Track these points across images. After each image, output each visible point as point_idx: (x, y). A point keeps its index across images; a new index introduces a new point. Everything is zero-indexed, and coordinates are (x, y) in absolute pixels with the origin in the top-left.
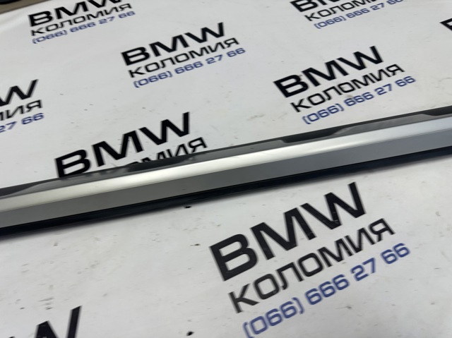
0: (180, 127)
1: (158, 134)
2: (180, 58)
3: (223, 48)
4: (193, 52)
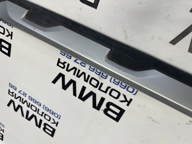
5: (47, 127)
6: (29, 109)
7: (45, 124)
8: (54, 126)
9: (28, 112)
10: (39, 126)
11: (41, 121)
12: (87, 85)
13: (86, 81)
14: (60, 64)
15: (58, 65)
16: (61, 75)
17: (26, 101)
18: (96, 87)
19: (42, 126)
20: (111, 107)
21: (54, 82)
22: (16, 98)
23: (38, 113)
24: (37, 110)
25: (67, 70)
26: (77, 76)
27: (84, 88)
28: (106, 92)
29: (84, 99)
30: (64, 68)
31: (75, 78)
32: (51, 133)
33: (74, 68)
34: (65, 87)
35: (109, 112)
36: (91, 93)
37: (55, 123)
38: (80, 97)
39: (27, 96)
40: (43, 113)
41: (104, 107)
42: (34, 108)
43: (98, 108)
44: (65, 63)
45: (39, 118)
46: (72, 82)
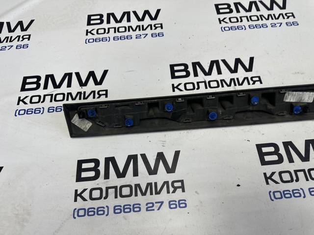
0: (247, 65)
1: (232, 67)
2: (253, 18)
3: (284, 18)
4: (262, 15)
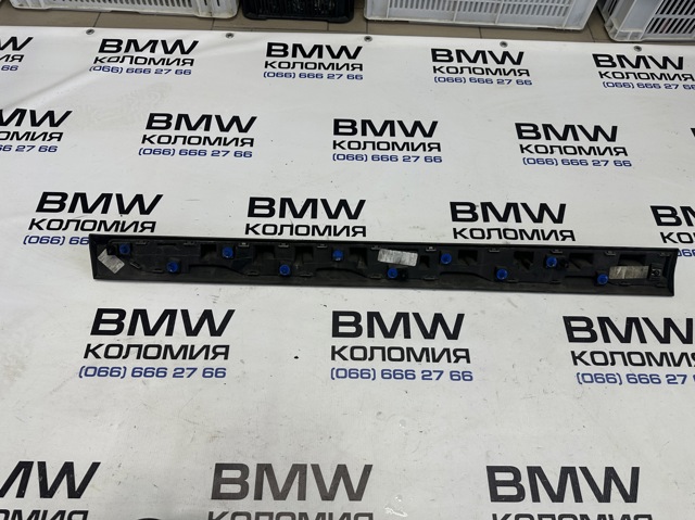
5: (534, 135)
6: (576, 144)
7: (538, 137)
8: (525, 143)
9: (576, 138)
10: (546, 127)
11: (548, 138)
12: (518, 227)
13: (521, 231)
14: (569, 234)
15: (571, 232)
16: (559, 220)
17: (589, 154)
18: (505, 230)
19: (541, 130)
20: (470, 216)
21: (563, 207)
22: (606, 148)
23: (560, 147)
24: (563, 150)
25: (555, 231)
26: (537, 231)
27: (518, 220)
28: (489, 230)
29: (509, 206)
30: (561, 232)
31: (538, 226)
32: (523, 128)
33: (548, 239)
34: (544, 207)
35: (468, 208)
36: (504, 219)
37: (526, 148)
38: (515, 206)
39: (590, 163)
40: (552, 152)
41: (479, 211)
42: (570, 150)
43: (484, 205)
44: (563, 240)
45: (554, 141)
46: (539, 220)
